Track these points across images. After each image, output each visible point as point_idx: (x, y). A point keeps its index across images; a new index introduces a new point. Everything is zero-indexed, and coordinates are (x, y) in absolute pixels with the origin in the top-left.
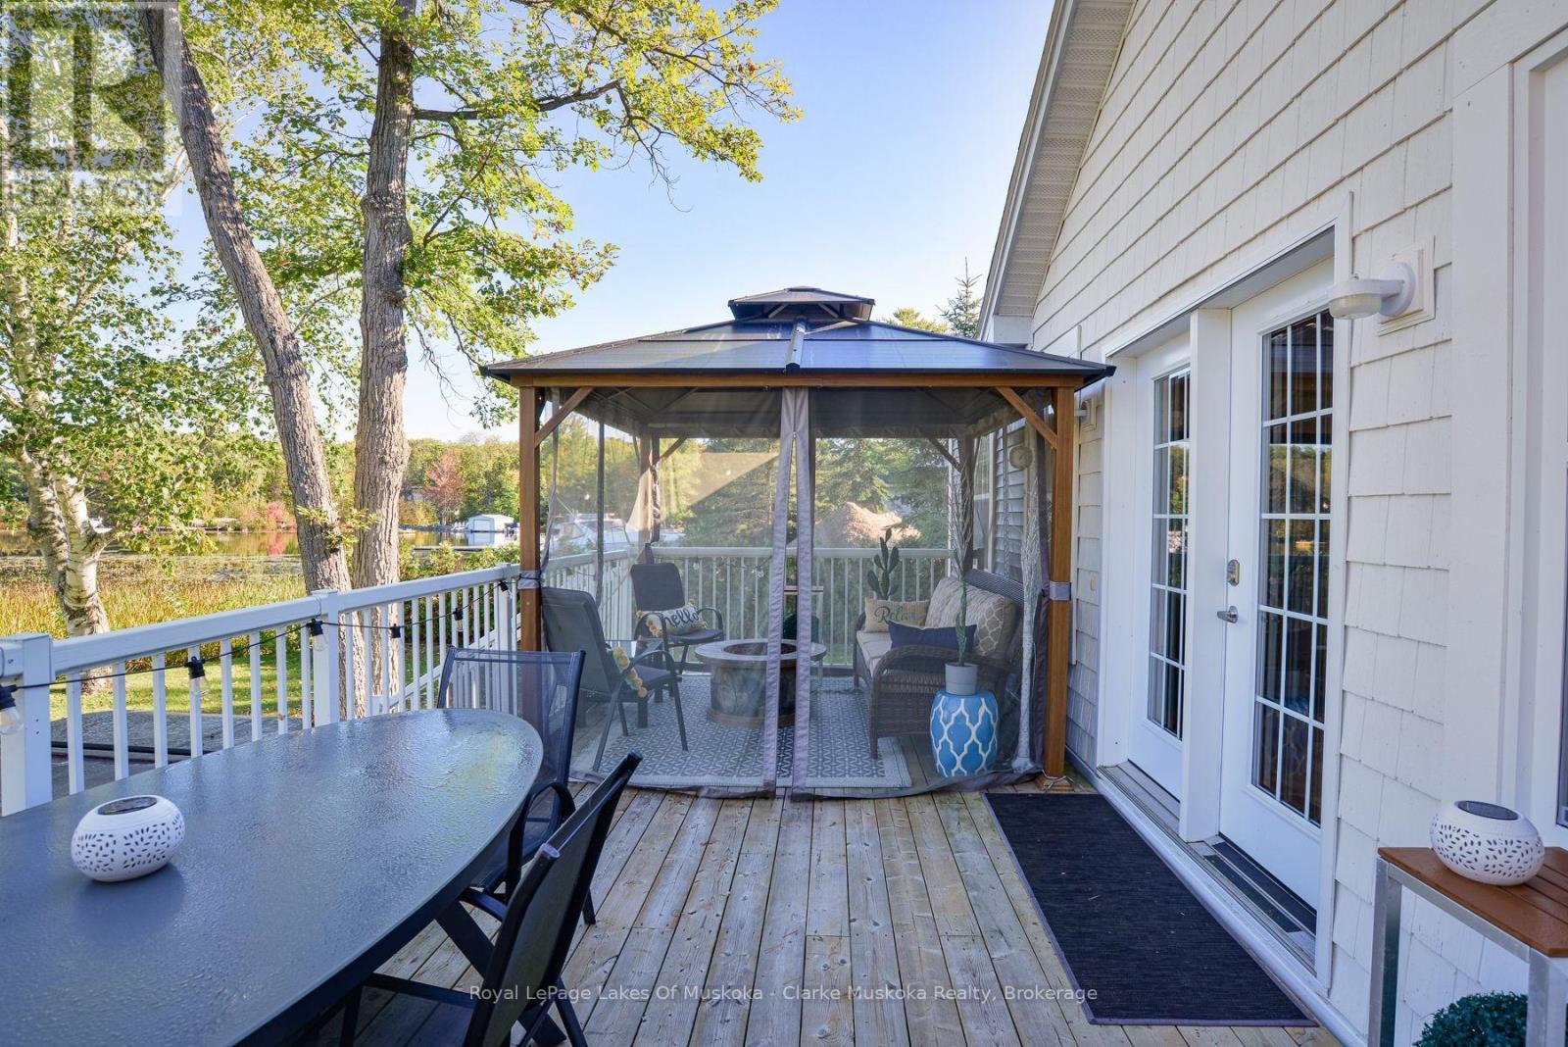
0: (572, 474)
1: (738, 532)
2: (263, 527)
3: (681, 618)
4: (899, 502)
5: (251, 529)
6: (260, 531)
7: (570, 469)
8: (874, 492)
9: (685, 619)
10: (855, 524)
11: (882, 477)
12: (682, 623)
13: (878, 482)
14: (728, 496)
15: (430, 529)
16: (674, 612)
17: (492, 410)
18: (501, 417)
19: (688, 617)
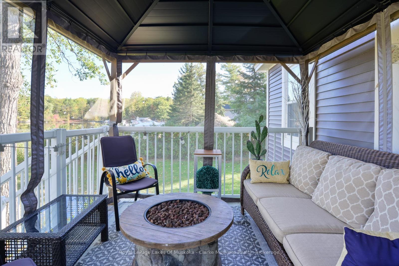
0: (138, 107)
1: (182, 122)
2: (52, 121)
3: (131, 172)
4: (233, 112)
5: (48, 122)
6: (51, 122)
7: (137, 106)
8: (221, 111)
9: (134, 172)
10: (217, 120)
11: (223, 107)
12: (131, 175)
13: (222, 108)
14: (179, 112)
15: (99, 122)
16: (127, 167)
17: (83, 74)
18: (87, 76)
19: (136, 170)
